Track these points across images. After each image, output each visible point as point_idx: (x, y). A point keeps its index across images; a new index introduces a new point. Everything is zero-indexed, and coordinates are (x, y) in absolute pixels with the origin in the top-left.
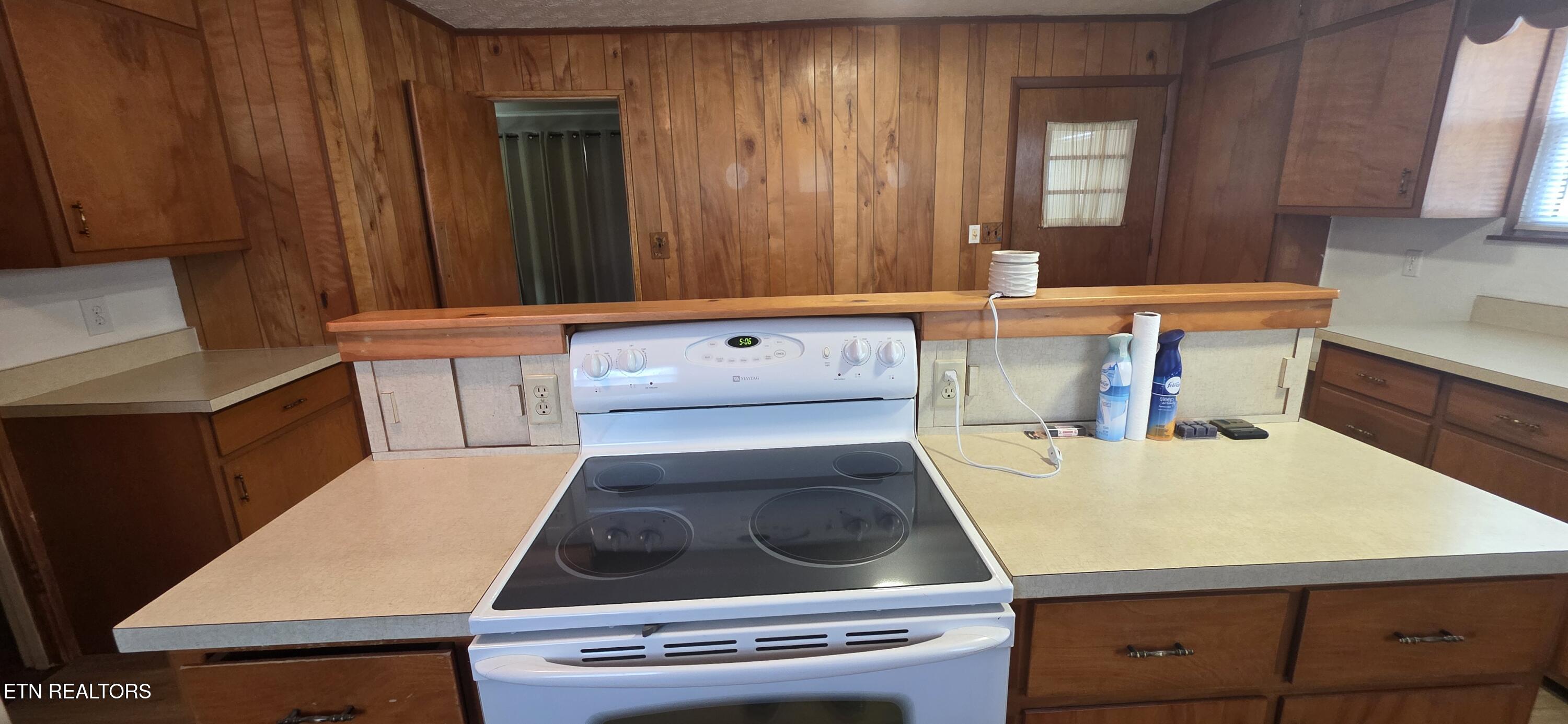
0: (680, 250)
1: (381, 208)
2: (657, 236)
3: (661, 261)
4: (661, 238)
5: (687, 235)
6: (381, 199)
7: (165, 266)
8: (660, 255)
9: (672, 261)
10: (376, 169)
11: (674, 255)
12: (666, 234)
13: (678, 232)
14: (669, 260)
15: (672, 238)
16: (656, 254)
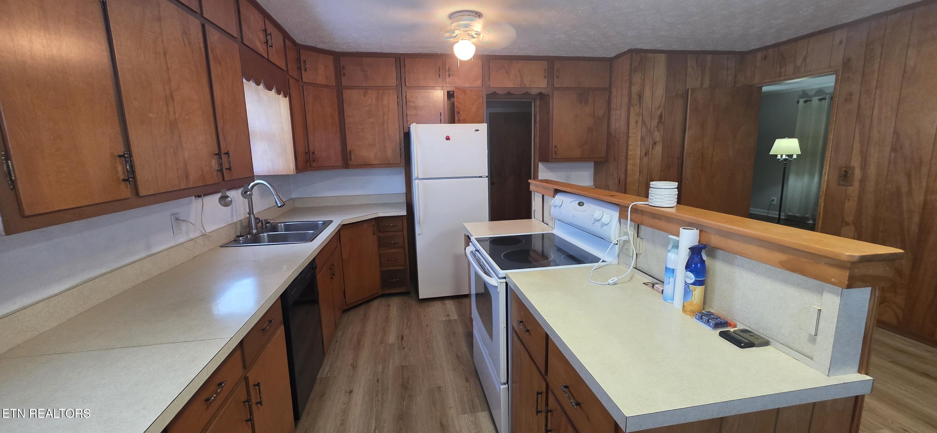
0: (863, 181)
1: (654, 147)
2: (844, 169)
3: (844, 188)
4: (848, 171)
5: (872, 170)
6: (655, 143)
7: (592, 164)
8: (844, 183)
9: (853, 189)
10: (656, 131)
11: (856, 184)
12: (853, 168)
13: (864, 167)
14: (852, 187)
15: (858, 173)
16: (841, 182)
